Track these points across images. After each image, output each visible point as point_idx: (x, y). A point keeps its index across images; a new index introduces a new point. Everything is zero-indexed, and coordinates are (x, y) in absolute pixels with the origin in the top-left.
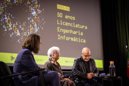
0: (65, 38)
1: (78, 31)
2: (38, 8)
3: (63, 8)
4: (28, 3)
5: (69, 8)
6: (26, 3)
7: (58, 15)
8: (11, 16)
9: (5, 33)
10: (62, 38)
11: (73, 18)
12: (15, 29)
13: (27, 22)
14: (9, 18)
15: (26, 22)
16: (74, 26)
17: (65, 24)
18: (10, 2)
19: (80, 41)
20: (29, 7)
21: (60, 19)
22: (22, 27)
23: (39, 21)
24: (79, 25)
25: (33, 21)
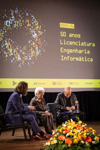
0: (69, 59)
1: (84, 50)
2: (38, 30)
3: (66, 26)
4: (28, 25)
5: (73, 25)
6: (27, 26)
7: (62, 35)
8: (12, 41)
9: (6, 59)
10: (65, 58)
11: (78, 36)
12: (15, 54)
13: (28, 46)
14: (9, 44)
15: (26, 46)
16: (80, 45)
17: (68, 43)
18: (9, 27)
19: (86, 61)
20: (29, 29)
21: (63, 38)
22: (23, 51)
23: (40, 43)
24: (85, 43)
25: (33, 44)
